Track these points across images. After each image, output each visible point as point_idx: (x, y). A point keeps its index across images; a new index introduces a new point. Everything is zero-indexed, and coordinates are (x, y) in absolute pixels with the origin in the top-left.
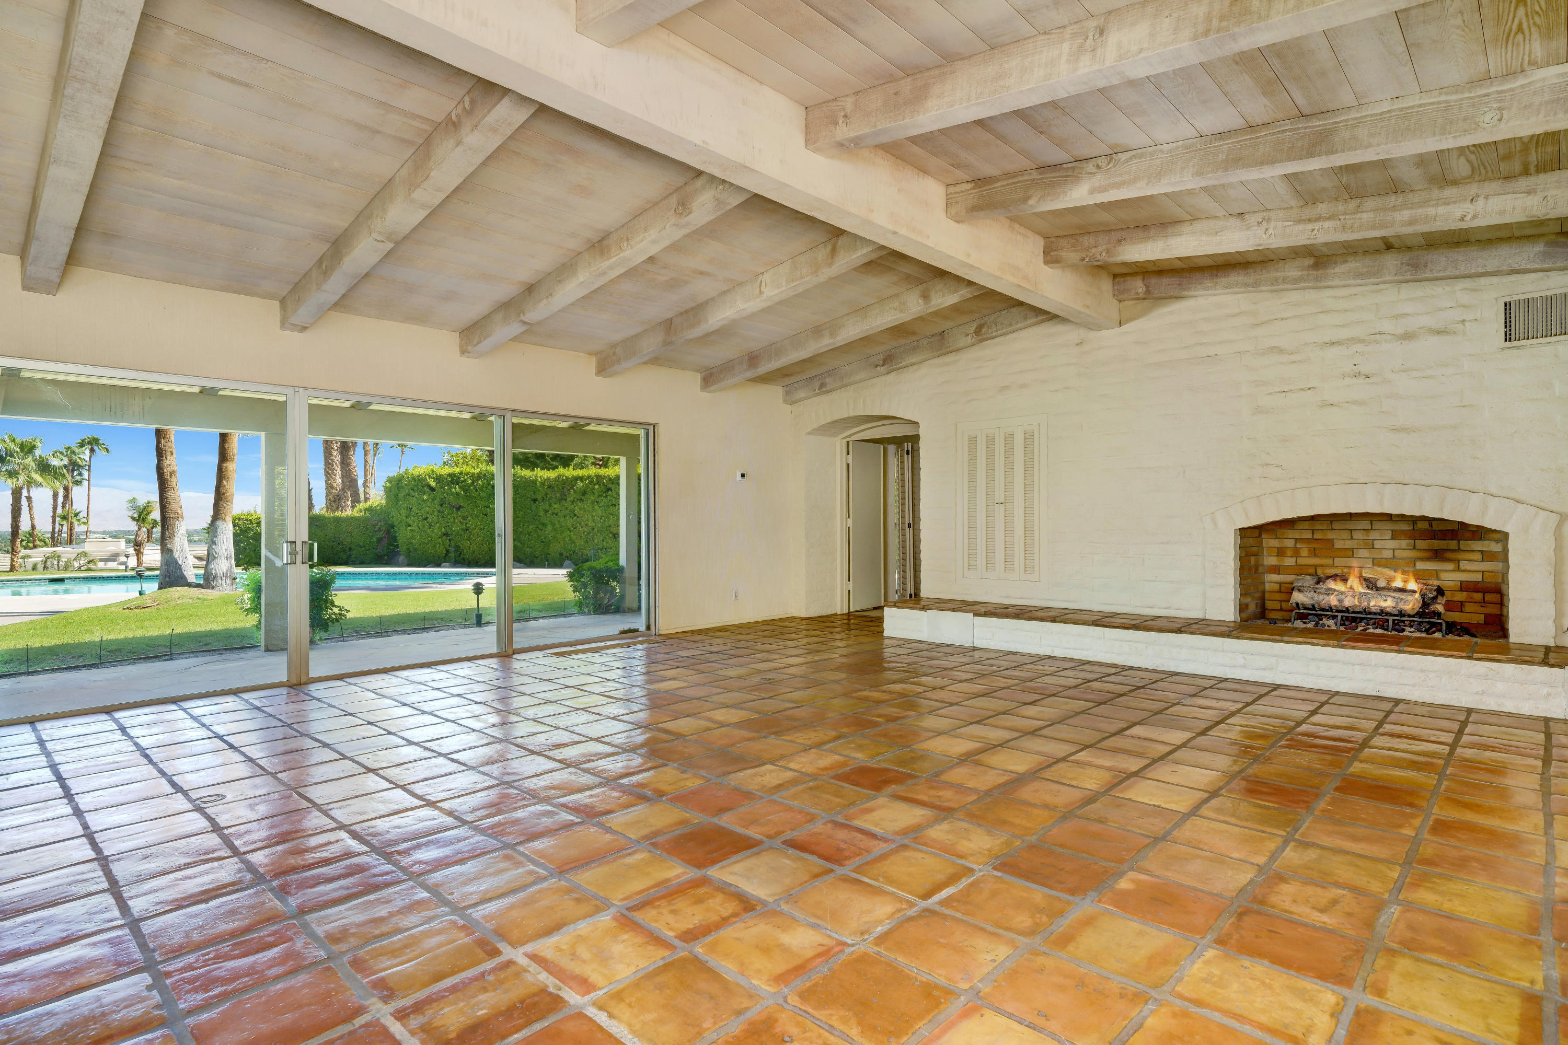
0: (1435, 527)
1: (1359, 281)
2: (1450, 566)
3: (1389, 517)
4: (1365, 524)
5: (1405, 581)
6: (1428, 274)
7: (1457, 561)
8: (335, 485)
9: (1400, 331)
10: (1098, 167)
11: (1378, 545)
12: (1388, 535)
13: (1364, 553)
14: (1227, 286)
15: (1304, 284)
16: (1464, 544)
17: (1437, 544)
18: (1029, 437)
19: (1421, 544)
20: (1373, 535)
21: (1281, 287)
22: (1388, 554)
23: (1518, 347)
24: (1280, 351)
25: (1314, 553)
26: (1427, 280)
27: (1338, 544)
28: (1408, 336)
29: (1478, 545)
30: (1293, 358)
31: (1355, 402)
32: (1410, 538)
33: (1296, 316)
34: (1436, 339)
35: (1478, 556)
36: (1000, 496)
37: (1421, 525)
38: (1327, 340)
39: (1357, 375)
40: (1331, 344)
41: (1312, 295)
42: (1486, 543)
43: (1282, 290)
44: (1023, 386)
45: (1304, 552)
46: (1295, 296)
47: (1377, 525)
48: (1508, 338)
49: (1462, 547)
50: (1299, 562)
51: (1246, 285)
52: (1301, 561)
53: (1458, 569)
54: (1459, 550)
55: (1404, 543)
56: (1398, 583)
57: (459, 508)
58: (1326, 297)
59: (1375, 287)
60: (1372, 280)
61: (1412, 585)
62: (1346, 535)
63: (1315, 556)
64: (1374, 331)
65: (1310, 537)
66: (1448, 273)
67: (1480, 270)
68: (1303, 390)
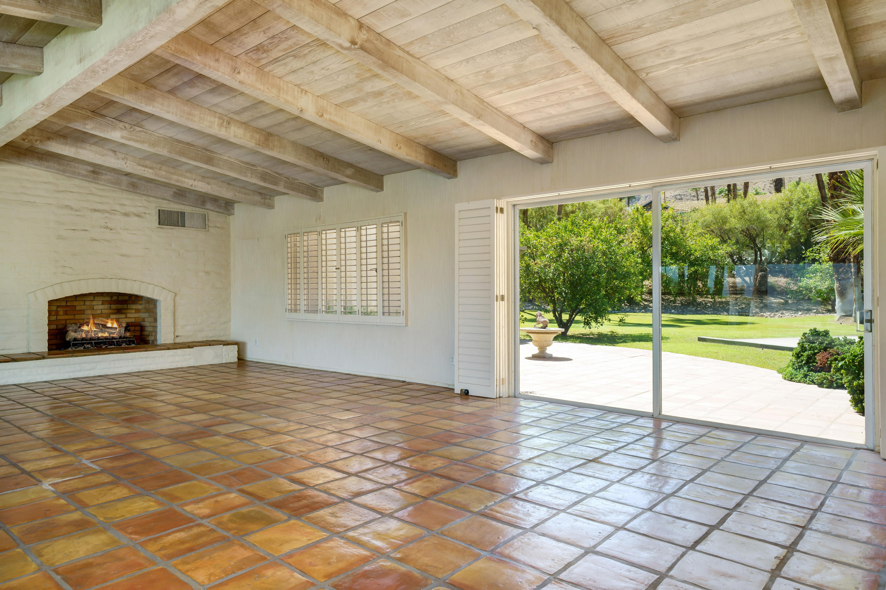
0: (121, 298)
1: (112, 185)
2: (123, 316)
3: (102, 294)
4: (91, 298)
5: (112, 324)
6: (138, 191)
7: (126, 314)
9: (123, 211)
10: (125, 127)
11: (95, 307)
12: (100, 303)
13: (89, 312)
14: (48, 167)
15: (88, 179)
16: (130, 306)
17: (119, 306)
19: (113, 306)
20: (94, 303)
21: (76, 177)
22: (99, 312)
23: (162, 228)
24: (72, 209)
25: (66, 313)
26: (137, 193)
27: (78, 308)
28: (126, 215)
29: (134, 306)
30: (77, 213)
31: (106, 240)
32: (109, 304)
33: (78, 193)
34: (136, 218)
35: (134, 311)
37: (114, 298)
38: (93, 208)
39: (107, 227)
40: (95, 210)
41: (85, 184)
42: (137, 305)
43: (71, 177)
45: (61, 313)
46: (77, 182)
47: (96, 298)
48: (159, 224)
49: (129, 307)
50: (58, 318)
51: (57, 169)
52: (59, 317)
53: (126, 317)
54: (127, 309)
55: (106, 306)
56: (110, 324)
58: (93, 187)
59: (113, 189)
60: (117, 187)
61: (116, 325)
62: (82, 303)
63: (66, 314)
64: (113, 209)
65: (65, 304)
66: (145, 193)
67: (155, 195)
68: (83, 230)
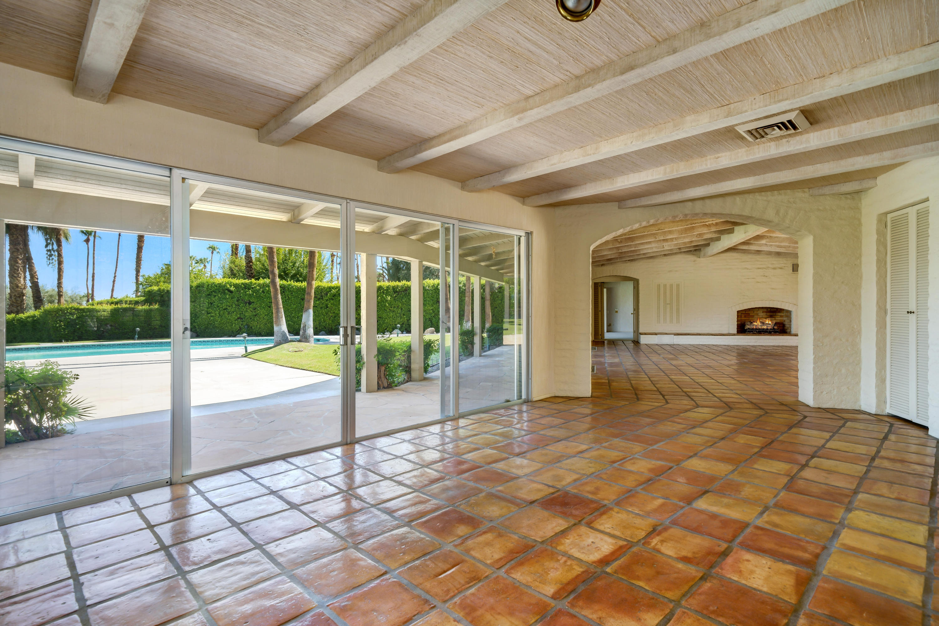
0: (772, 310)
3: (762, 308)
8: (20, 285)
9: (773, 267)
11: (760, 314)
12: (762, 312)
13: (756, 316)
17: (771, 314)
18: (678, 286)
19: (768, 314)
20: (759, 312)
23: (794, 273)
24: (748, 269)
25: (745, 317)
27: (751, 314)
28: (774, 269)
29: (780, 314)
30: (750, 271)
31: (764, 282)
33: (751, 261)
34: (780, 270)
35: (779, 317)
36: (668, 302)
37: (769, 310)
39: (764, 276)
40: (759, 268)
41: (754, 257)
44: (676, 271)
45: (743, 316)
46: (750, 256)
47: (760, 310)
50: (741, 319)
53: (775, 319)
54: (776, 315)
55: (765, 314)
56: (767, 322)
57: (250, 303)
58: (758, 258)
61: (770, 323)
62: (753, 312)
64: (768, 267)
65: (744, 313)
68: (753, 278)
